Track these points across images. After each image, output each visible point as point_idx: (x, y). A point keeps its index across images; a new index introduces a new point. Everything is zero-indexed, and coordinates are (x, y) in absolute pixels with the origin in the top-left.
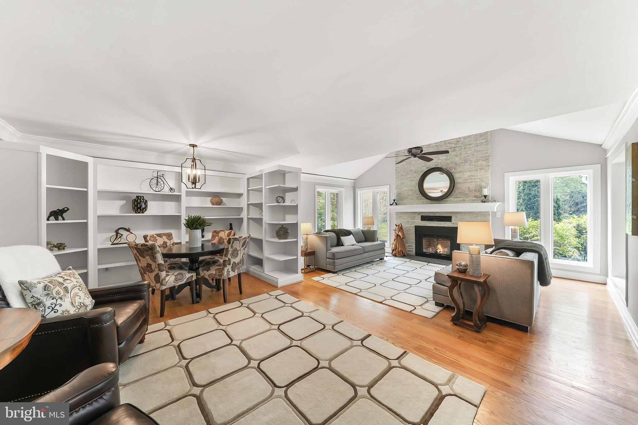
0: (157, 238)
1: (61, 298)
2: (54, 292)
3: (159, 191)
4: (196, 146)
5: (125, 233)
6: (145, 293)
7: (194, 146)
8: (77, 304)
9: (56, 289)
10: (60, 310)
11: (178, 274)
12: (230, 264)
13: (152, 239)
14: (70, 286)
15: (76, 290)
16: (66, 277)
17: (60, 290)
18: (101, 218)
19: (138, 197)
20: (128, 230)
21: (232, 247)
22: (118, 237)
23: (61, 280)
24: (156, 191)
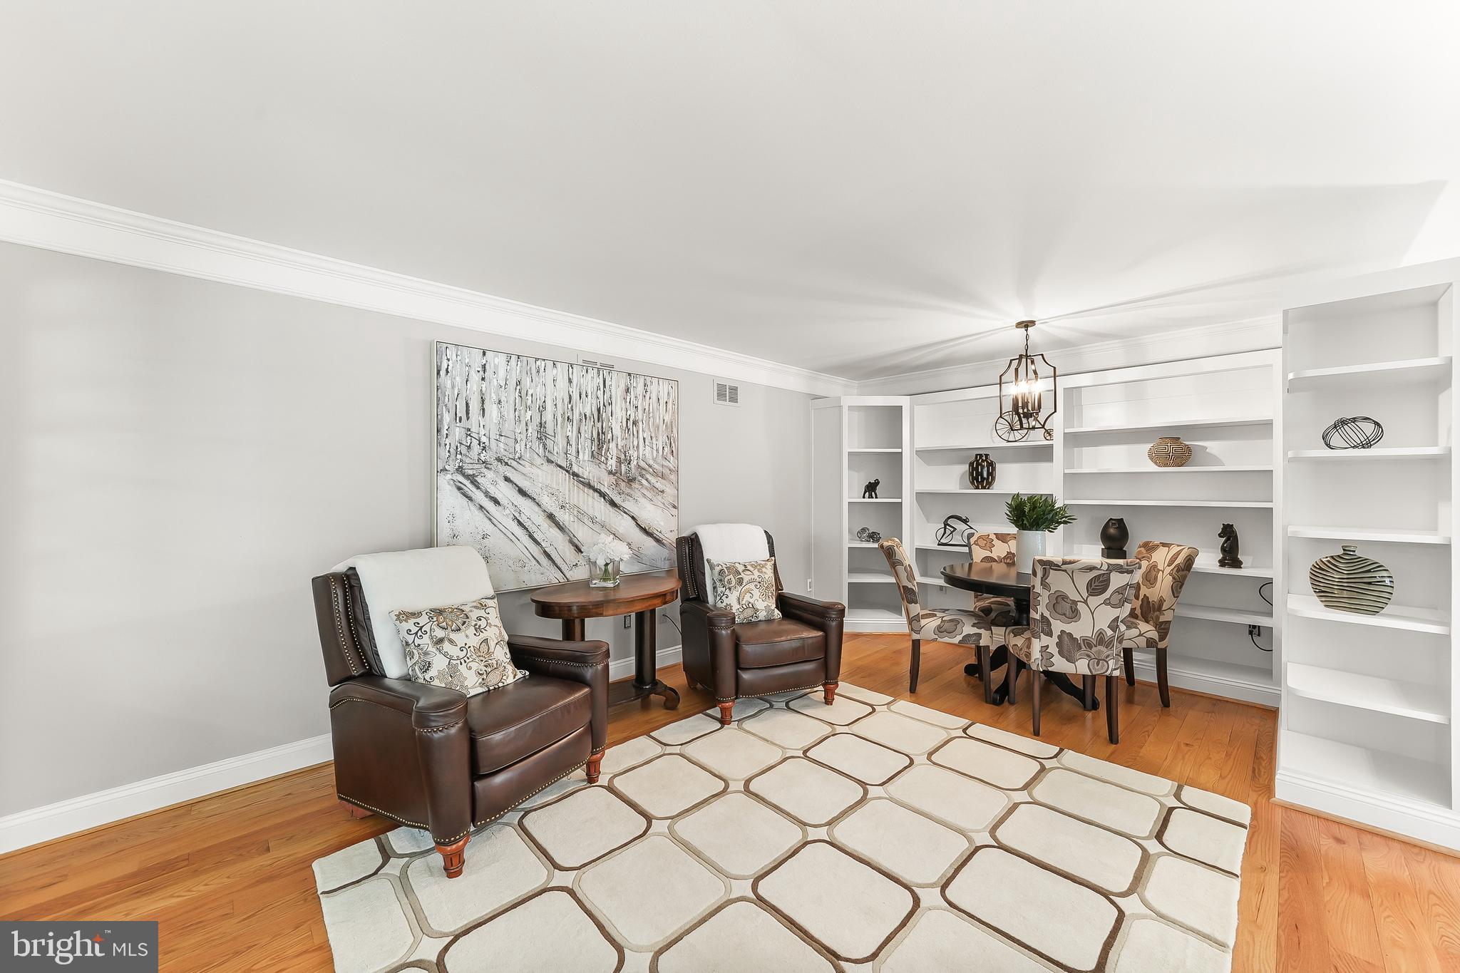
0: (996, 542)
1: (730, 589)
2: (726, 580)
3: (1016, 441)
4: (1033, 323)
5: (960, 526)
6: (834, 624)
7: (1026, 325)
8: (744, 602)
9: (729, 577)
10: (726, 601)
11: (951, 621)
12: (1050, 634)
13: (982, 543)
14: (746, 579)
15: (752, 586)
16: (749, 567)
17: (733, 579)
18: (921, 497)
19: (977, 455)
20: (965, 521)
21: (1045, 585)
22: (948, 532)
23: (741, 568)
24: (1009, 441)
